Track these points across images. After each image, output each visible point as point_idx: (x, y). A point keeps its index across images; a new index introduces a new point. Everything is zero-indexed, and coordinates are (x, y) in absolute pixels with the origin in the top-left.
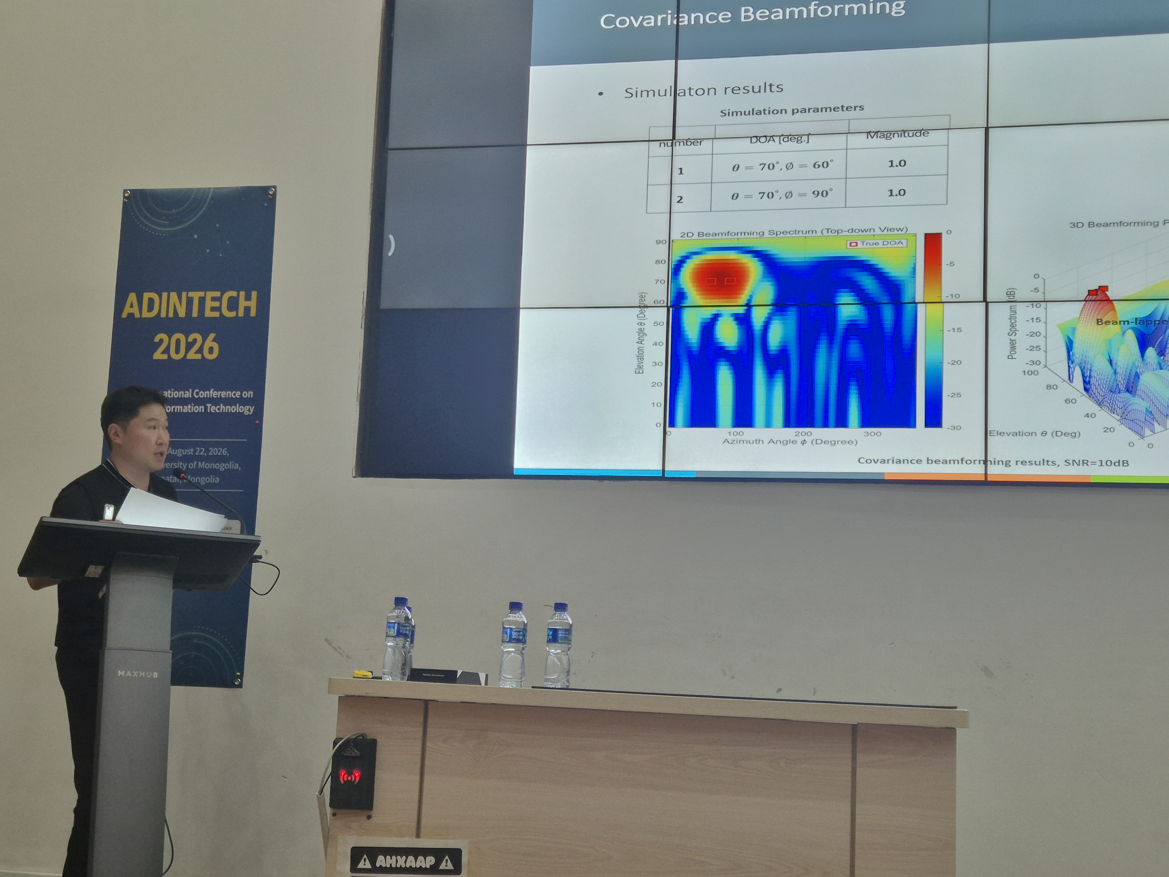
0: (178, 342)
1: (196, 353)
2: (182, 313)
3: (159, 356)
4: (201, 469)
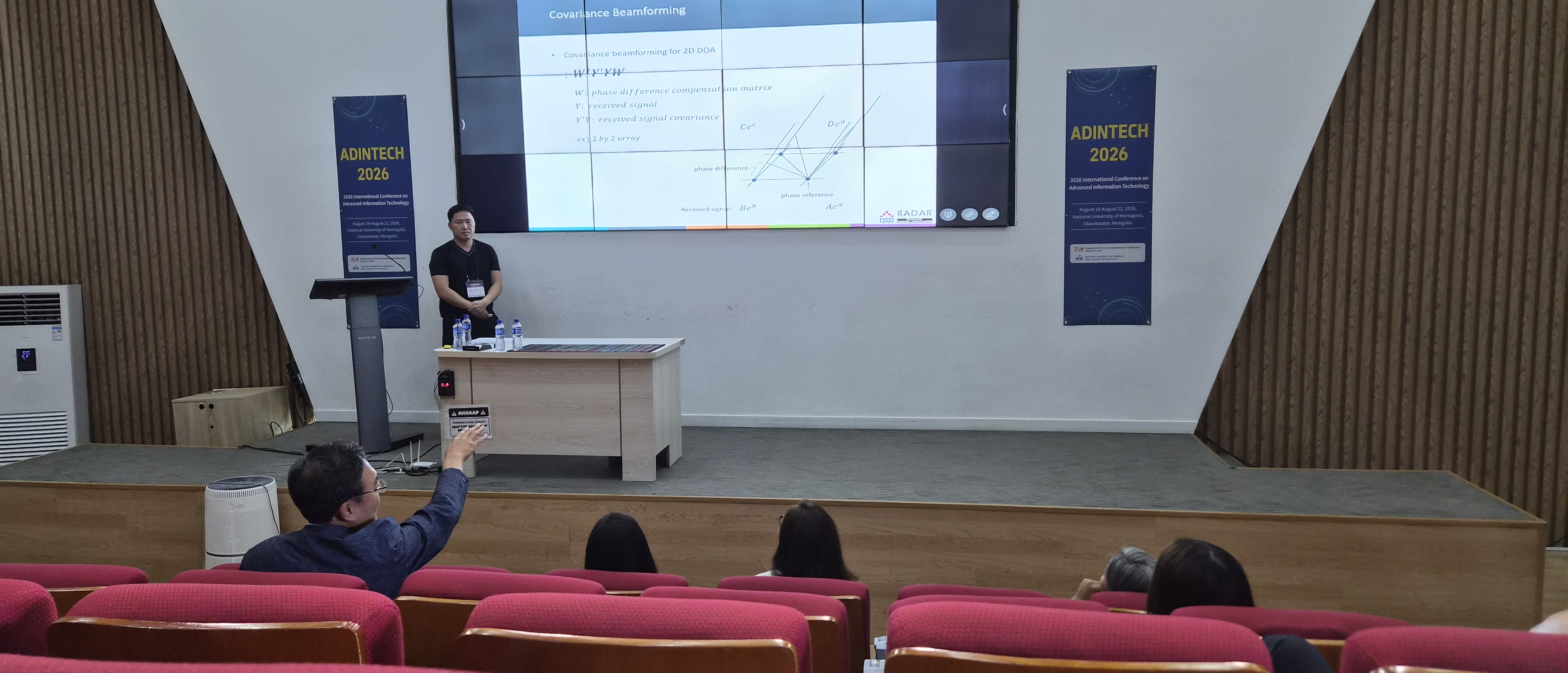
0: (369, 171)
1: (378, 177)
2: (369, 158)
3: (360, 178)
4: (388, 231)
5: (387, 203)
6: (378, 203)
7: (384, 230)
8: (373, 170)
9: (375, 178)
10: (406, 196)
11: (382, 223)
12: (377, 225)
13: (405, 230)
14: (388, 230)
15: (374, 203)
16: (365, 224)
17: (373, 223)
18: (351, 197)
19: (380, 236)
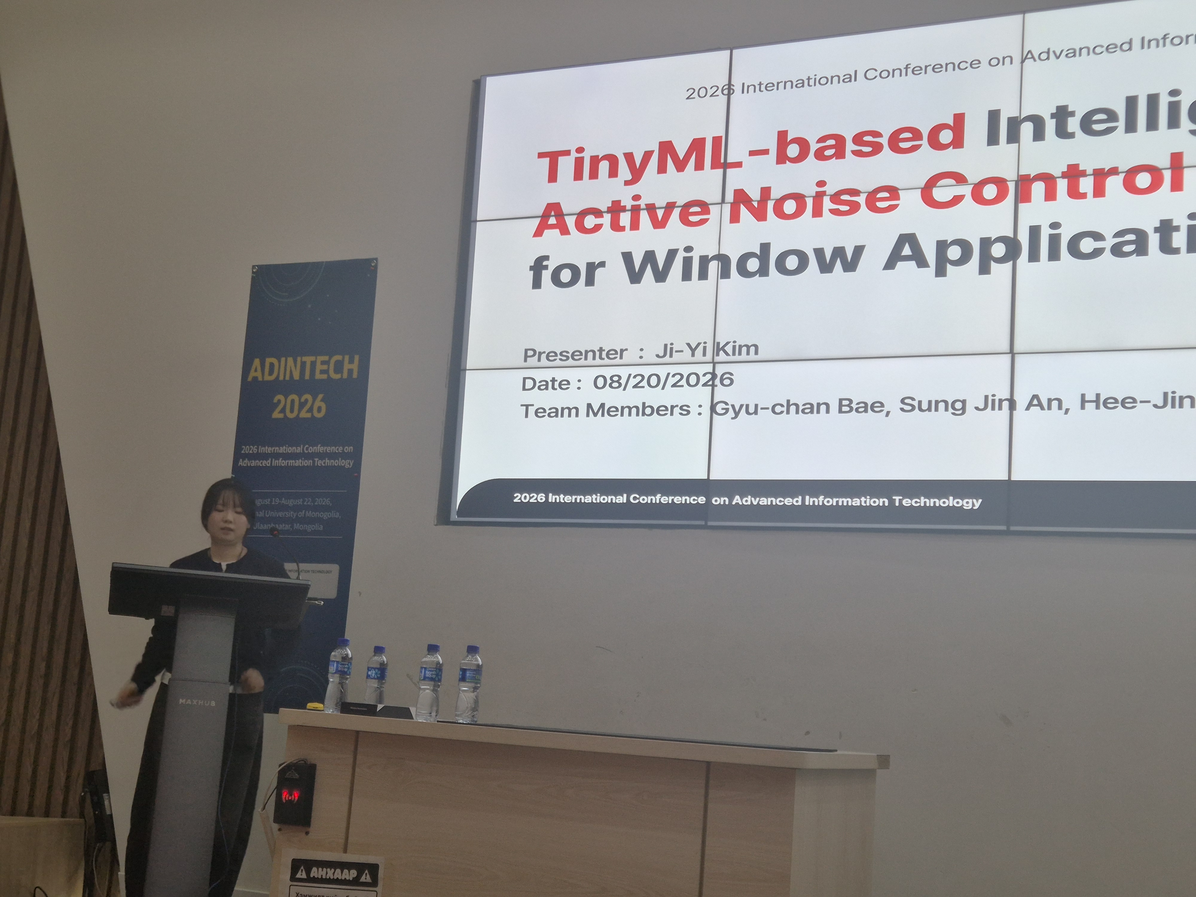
0: (293, 402)
2: (296, 376)
3: (276, 415)
4: (308, 517)
5: (314, 462)
6: (298, 463)
7: (301, 514)
8: (300, 400)
9: (300, 415)
10: (349, 449)
11: (300, 502)
12: (291, 504)
13: (337, 515)
14: (309, 514)
15: (291, 461)
16: (271, 502)
17: (284, 501)
18: (254, 449)
19: (292, 527)
